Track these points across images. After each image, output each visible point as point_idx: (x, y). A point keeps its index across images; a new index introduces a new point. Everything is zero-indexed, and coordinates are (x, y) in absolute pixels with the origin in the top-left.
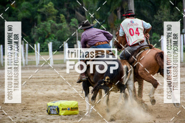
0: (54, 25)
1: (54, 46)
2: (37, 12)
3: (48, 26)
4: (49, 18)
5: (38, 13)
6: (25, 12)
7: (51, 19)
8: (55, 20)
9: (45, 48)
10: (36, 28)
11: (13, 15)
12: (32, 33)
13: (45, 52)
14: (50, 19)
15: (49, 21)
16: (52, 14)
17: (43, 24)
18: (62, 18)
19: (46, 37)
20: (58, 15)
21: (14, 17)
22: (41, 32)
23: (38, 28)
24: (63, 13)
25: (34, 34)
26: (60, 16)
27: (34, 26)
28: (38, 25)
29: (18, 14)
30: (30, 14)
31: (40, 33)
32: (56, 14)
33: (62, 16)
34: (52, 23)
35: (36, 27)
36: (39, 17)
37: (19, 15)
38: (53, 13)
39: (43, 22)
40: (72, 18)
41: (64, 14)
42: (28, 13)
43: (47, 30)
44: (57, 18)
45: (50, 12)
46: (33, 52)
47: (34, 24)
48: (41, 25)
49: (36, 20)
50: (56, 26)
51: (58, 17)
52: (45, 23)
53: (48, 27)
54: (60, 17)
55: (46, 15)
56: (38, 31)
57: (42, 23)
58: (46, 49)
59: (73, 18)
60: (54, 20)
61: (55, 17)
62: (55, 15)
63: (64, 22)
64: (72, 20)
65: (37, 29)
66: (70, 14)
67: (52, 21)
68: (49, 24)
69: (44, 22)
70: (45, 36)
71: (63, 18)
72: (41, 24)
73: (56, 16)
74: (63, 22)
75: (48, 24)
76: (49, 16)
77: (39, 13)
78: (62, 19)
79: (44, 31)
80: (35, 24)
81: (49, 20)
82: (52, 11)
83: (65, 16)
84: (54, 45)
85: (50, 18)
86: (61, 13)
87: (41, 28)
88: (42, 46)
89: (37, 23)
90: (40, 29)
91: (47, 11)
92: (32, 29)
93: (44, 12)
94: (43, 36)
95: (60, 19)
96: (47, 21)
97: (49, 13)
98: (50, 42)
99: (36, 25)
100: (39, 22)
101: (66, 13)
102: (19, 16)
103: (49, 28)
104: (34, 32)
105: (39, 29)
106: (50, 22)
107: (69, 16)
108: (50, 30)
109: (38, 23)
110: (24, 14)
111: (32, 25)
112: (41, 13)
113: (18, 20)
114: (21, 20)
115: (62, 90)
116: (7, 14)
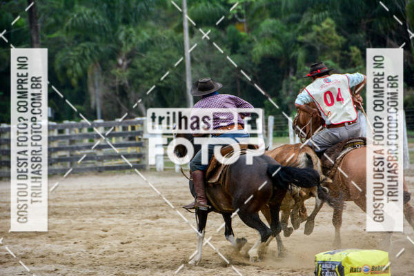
2: (296, 42)
4: (324, 56)
5: (298, 45)
6: (269, 43)
7: (328, 59)
8: (338, 59)
10: (293, 80)
11: (242, 50)
12: (283, 92)
14: (326, 59)
16: (331, 47)
18: (354, 54)
20: (345, 47)
21: (243, 54)
23: (298, 79)
24: (357, 44)
25: (288, 94)
26: (349, 51)
27: (288, 74)
28: (298, 72)
29: (251, 48)
30: (280, 48)
32: (340, 46)
33: (354, 51)
35: (294, 78)
36: (301, 54)
37: (255, 50)
38: (334, 44)
41: (358, 47)
42: (275, 44)
44: (342, 55)
45: (328, 42)
46: (285, 136)
47: (289, 70)
48: (305, 73)
49: (295, 60)
51: (346, 52)
54: (350, 54)
55: (318, 48)
56: (299, 86)
57: (307, 68)
60: (334, 60)
61: (337, 54)
62: (337, 48)
63: (359, 65)
65: (295, 83)
67: (331, 63)
71: (356, 57)
72: (305, 70)
73: (340, 52)
74: (357, 64)
76: (324, 50)
77: (301, 44)
78: (353, 58)
80: (292, 70)
81: (323, 60)
82: (332, 40)
83: (363, 50)
85: (326, 57)
86: (353, 45)
87: (306, 80)
89: (295, 69)
90: (303, 83)
91: (318, 40)
92: (284, 83)
93: (314, 41)
95: (349, 57)
97: (324, 44)
99: (294, 74)
100: (301, 66)
101: (365, 44)
102: (255, 53)
104: (288, 90)
105: (300, 81)
109: (298, 67)
110: (267, 46)
111: (284, 73)
112: (307, 45)
113: (253, 60)
114: (258, 61)
115: (350, 224)
116: (227, 48)
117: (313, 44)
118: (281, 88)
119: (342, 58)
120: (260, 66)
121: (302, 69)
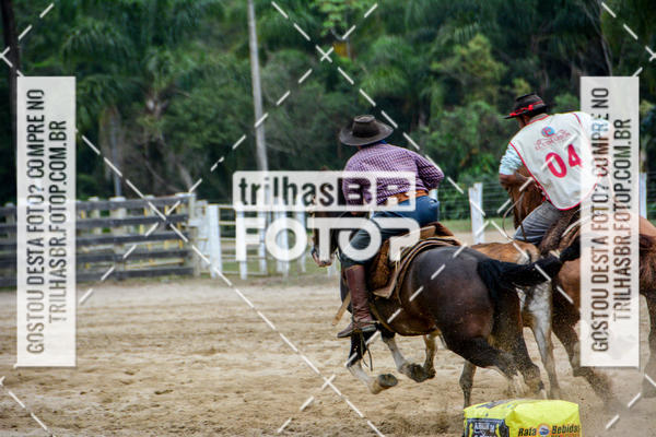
0: (491, 120)
1: (490, 197)
2: (429, 72)
3: (468, 122)
4: (473, 93)
5: (432, 77)
6: (386, 74)
7: (480, 98)
8: (495, 100)
9: (457, 203)
10: (424, 133)
11: (343, 85)
13: (458, 218)
14: (477, 99)
15: (472, 105)
16: (484, 79)
17: (453, 115)
18: (519, 91)
19: (461, 165)
20: (506, 81)
21: (344, 91)
22: (442, 147)
23: (432, 130)
24: (524, 75)
26: (513, 86)
27: (417, 123)
28: (432, 120)
29: (358, 83)
30: (403, 82)
31: (441, 151)
32: (498, 78)
33: (521, 87)
34: (486, 112)
35: (427, 129)
36: (436, 91)
37: (363, 85)
38: (488, 75)
39: (451, 110)
40: (557, 94)
41: (527, 80)
42: (396, 76)
43: (467, 138)
44: (501, 92)
45: (478, 71)
47: (418, 117)
48: (443, 121)
49: (427, 101)
50: (497, 125)
51: (507, 88)
52: (458, 111)
53: (470, 125)
54: (514, 91)
55: (464, 82)
56: (434, 141)
57: (446, 113)
58: (462, 210)
59: (565, 93)
60: (490, 100)
61: (493, 91)
62: (494, 82)
64: (558, 99)
65: (429, 137)
66: (552, 78)
67: (483, 105)
68: (475, 116)
69: (456, 108)
70: (458, 160)
72: (444, 117)
73: (499, 87)
75: (471, 119)
76: (472, 85)
77: (437, 75)
79: (455, 142)
80: (423, 116)
81: (473, 100)
82: (486, 69)
83: (534, 84)
84: (489, 194)
85: (477, 96)
86: (519, 76)
87: (444, 133)
88: (446, 196)
89: (428, 115)
90: (441, 137)
91: (464, 69)
93: (456, 71)
94: (452, 163)
95: (512, 95)
96: (465, 105)
97: (472, 74)
98: (478, 181)
99: (427, 123)
100: (437, 110)
101: (537, 75)
103: (474, 130)
105: (435, 134)
106: (477, 108)
107: (546, 85)
108: (478, 137)
109: (433, 111)
110: (383, 79)
111: (410, 122)
112: (445, 77)
113: (361, 102)
116: (320, 82)
117: (454, 76)
119: (501, 97)
121: (439, 115)
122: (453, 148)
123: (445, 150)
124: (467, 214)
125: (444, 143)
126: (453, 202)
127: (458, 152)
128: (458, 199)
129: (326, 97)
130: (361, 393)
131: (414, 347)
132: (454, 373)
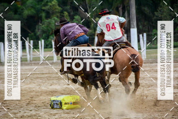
3: (52, 23)
4: (53, 15)
5: (42, 11)
7: (55, 17)
8: (59, 17)
9: (49, 44)
10: (40, 25)
11: (19, 13)
12: (37, 30)
13: (49, 48)
15: (53, 18)
16: (56, 12)
17: (48, 21)
18: (65, 15)
19: (50, 34)
20: (62, 12)
22: (45, 29)
23: (43, 25)
25: (38, 31)
26: (63, 13)
27: (38, 23)
28: (42, 22)
29: (23, 12)
30: (35, 12)
31: (45, 30)
32: (60, 11)
33: (65, 14)
34: (56, 20)
35: (41, 25)
36: (43, 15)
37: (24, 13)
38: (57, 10)
39: (47, 20)
40: (75, 15)
41: (67, 12)
42: (33, 10)
43: (52, 27)
44: (60, 15)
45: (55, 10)
46: (37, 49)
48: (45, 23)
49: (41, 17)
51: (62, 14)
52: (49, 20)
53: (52, 24)
55: (51, 12)
56: (43, 28)
57: (46, 20)
58: (50, 46)
59: (77, 15)
60: (57, 17)
61: (58, 15)
62: (58, 12)
64: (75, 17)
65: (41, 27)
67: (56, 18)
68: (54, 21)
70: (49, 33)
72: (46, 21)
73: (60, 14)
75: (52, 22)
76: (53, 13)
77: (44, 10)
79: (48, 28)
80: (40, 21)
83: (69, 13)
85: (54, 16)
86: (65, 11)
87: (46, 26)
88: (46, 42)
90: (45, 27)
91: (51, 9)
92: (37, 27)
93: (49, 9)
94: (48, 33)
95: (63, 16)
96: (51, 18)
97: (53, 10)
99: (41, 23)
100: (44, 19)
101: (70, 11)
102: (24, 14)
103: (53, 25)
104: (38, 30)
105: (43, 26)
106: (54, 19)
107: (72, 13)
108: (54, 27)
110: (30, 11)
111: (37, 23)
112: (46, 11)
113: (24, 17)
114: (26, 18)
115: (65, 85)
116: (13, 12)
117: (48, 11)
118: (35, 29)
119: (60, 16)
120: (27, 19)
121: (44, 21)
122: (48, 30)
123: (46, 30)
124: (51, 47)
125: (46, 28)
126: (48, 44)
127: (49, 31)
128: (49, 43)
129: (14, 16)
130: (23, 94)
131: (37, 82)
132: (48, 89)
